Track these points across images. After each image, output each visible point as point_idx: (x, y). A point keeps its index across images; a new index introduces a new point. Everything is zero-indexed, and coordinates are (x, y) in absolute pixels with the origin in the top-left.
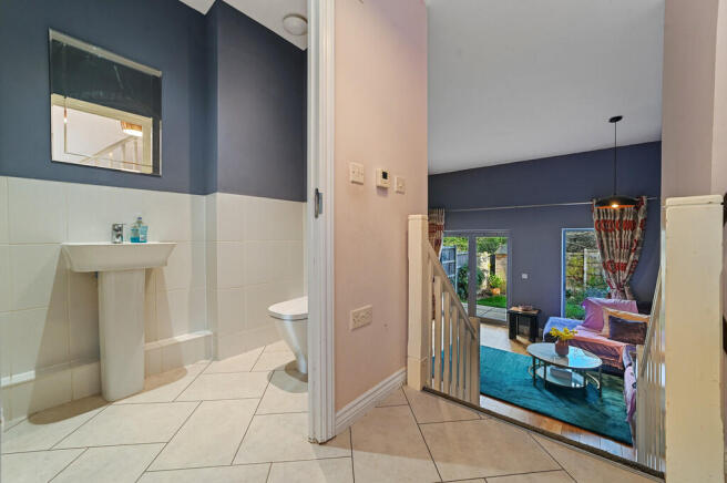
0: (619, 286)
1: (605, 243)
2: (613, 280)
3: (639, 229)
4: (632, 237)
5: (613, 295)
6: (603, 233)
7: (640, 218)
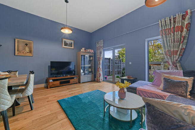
0: (174, 63)
1: (165, 41)
2: (170, 60)
3: (185, 29)
4: (181, 35)
5: (170, 69)
6: (164, 36)
7: (186, 23)
